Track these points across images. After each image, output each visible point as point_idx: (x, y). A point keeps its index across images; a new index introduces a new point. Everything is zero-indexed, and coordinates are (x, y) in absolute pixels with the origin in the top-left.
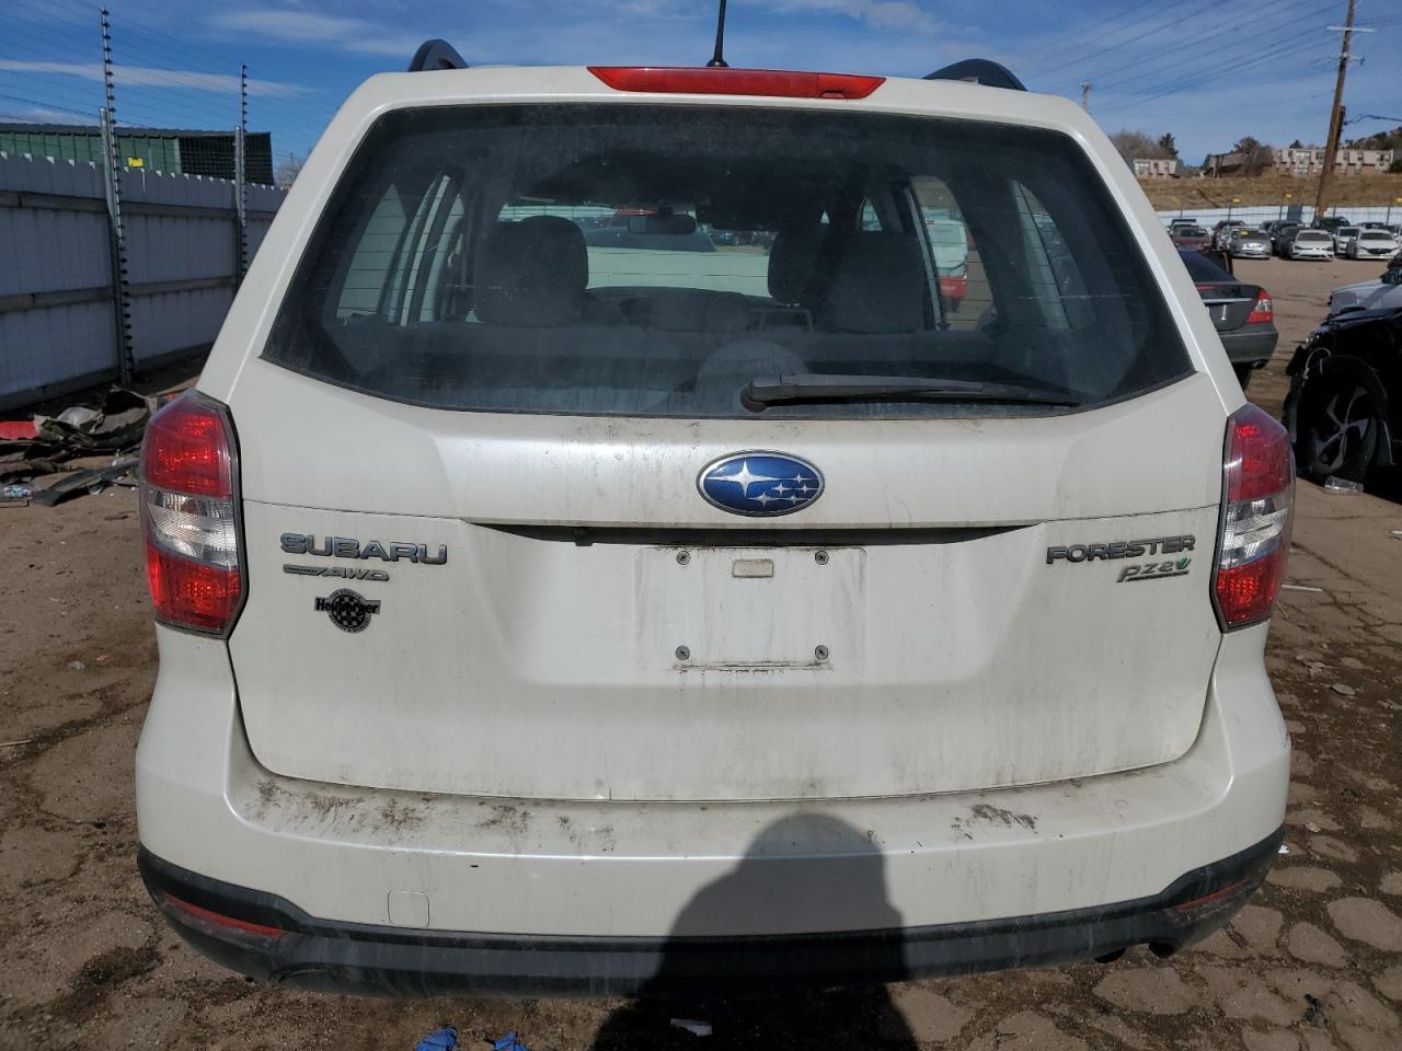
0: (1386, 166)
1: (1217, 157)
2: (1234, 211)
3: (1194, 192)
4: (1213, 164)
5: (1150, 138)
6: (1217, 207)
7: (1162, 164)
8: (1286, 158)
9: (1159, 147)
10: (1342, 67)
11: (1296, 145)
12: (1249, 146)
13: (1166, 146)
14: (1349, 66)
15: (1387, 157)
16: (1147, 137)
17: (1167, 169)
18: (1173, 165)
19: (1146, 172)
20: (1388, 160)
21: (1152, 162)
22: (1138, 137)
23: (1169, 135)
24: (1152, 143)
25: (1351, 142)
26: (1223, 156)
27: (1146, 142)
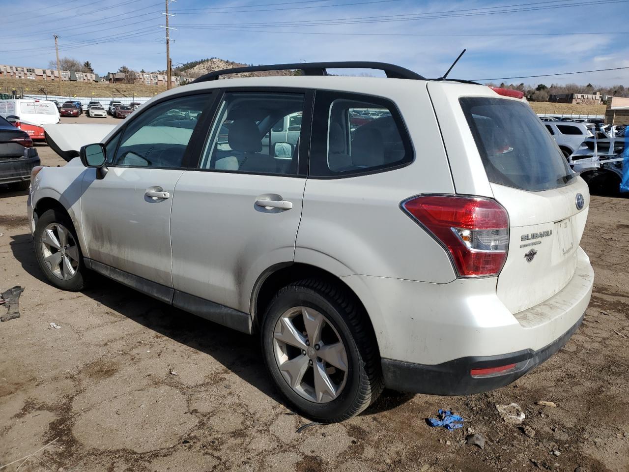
0: (179, 83)
1: (113, 74)
2: (135, 99)
3: (114, 90)
4: (111, 77)
5: (79, 63)
6: (126, 97)
7: (88, 75)
8: (141, 77)
9: (84, 66)
10: (167, 43)
11: (143, 71)
12: (124, 70)
13: (88, 66)
14: (170, 42)
15: (178, 79)
16: (78, 62)
17: (92, 78)
18: (94, 76)
19: (82, 79)
20: (179, 80)
21: (84, 74)
22: (74, 61)
23: (88, 62)
24: (81, 66)
25: (160, 72)
26: (115, 74)
27: (78, 64)
